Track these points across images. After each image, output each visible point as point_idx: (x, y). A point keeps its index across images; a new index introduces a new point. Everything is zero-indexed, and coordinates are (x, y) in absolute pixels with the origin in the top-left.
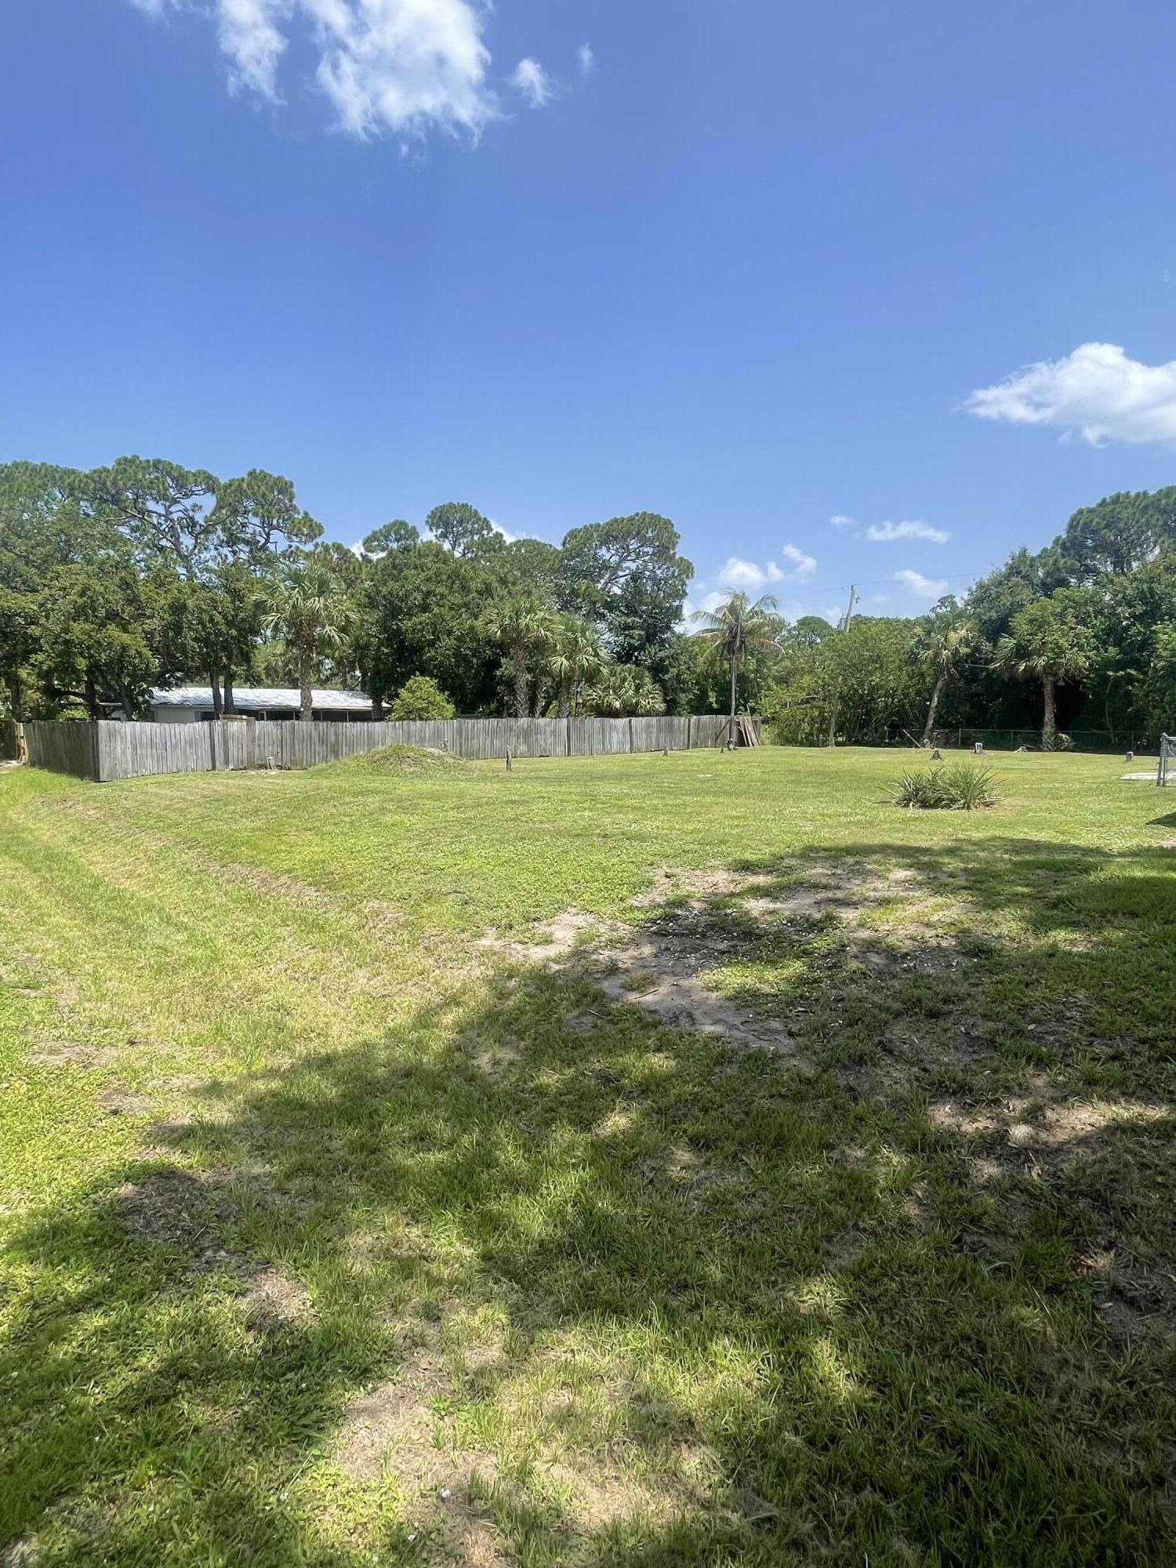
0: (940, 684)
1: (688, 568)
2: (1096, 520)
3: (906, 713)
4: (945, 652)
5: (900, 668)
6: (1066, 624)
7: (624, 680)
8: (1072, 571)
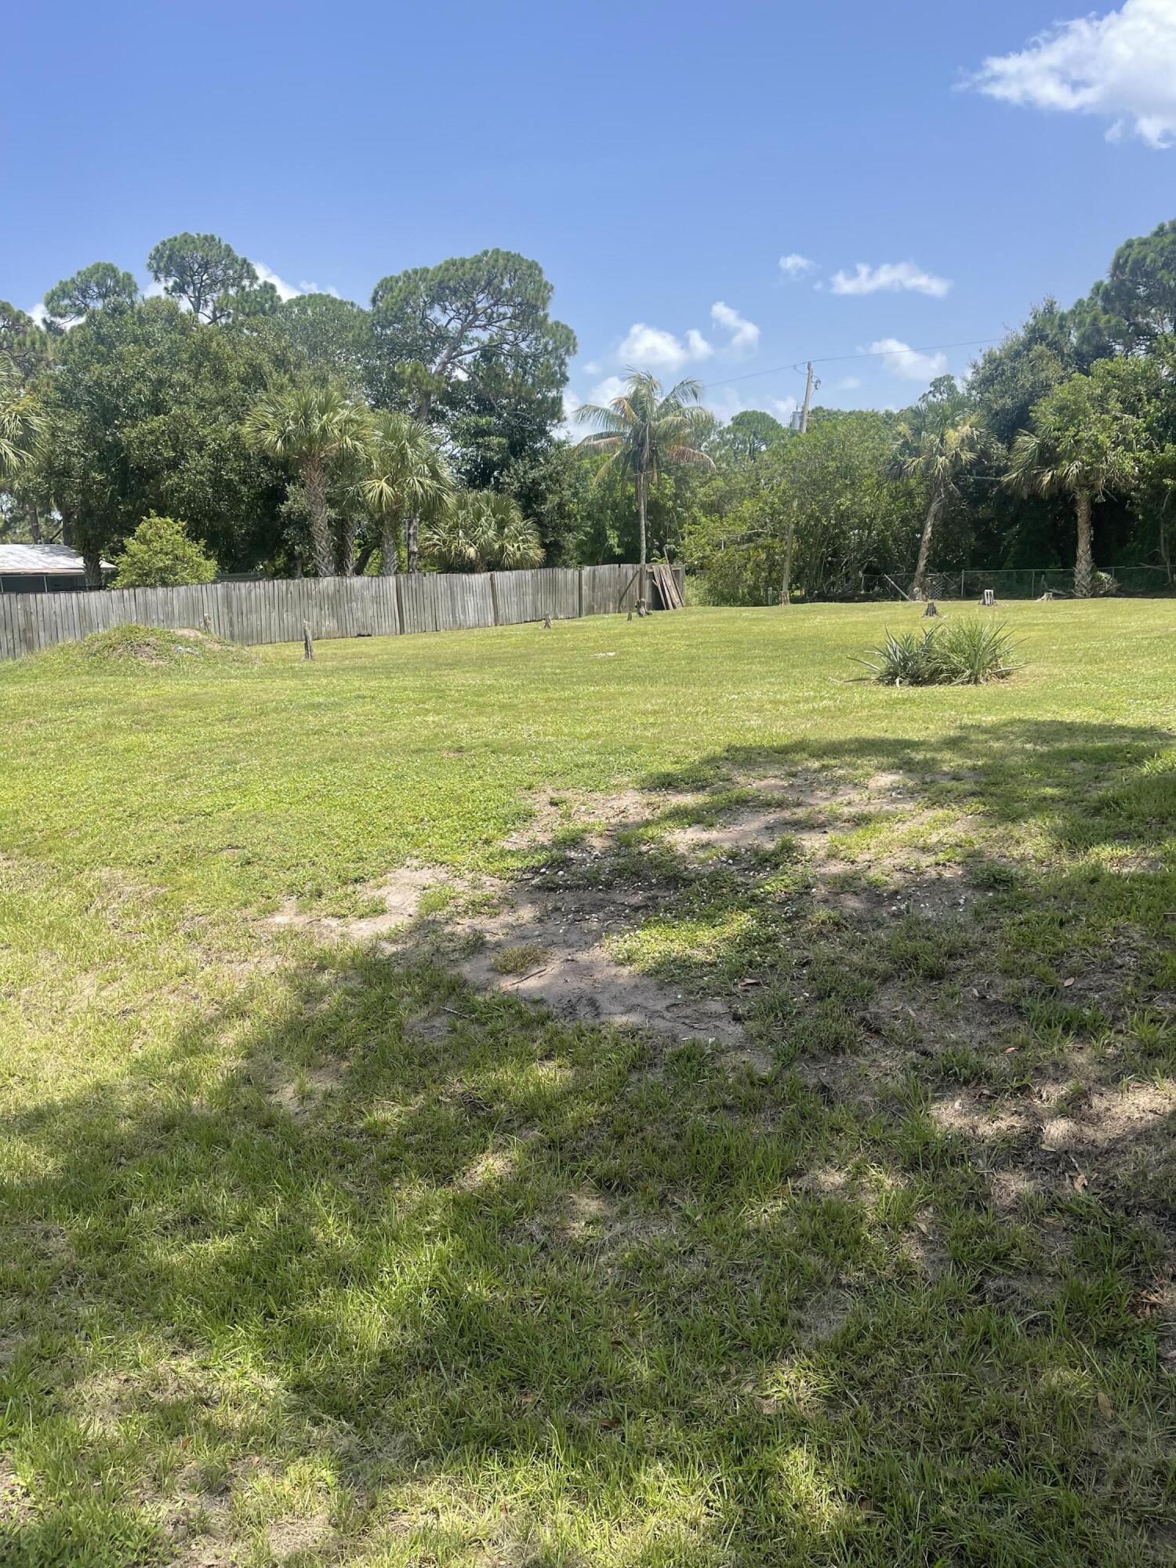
0: (934, 506)
1: (568, 338)
2: (1152, 255)
3: (888, 551)
4: (941, 459)
5: (879, 485)
6: (1108, 412)
7: (479, 514)
8: (1117, 334)
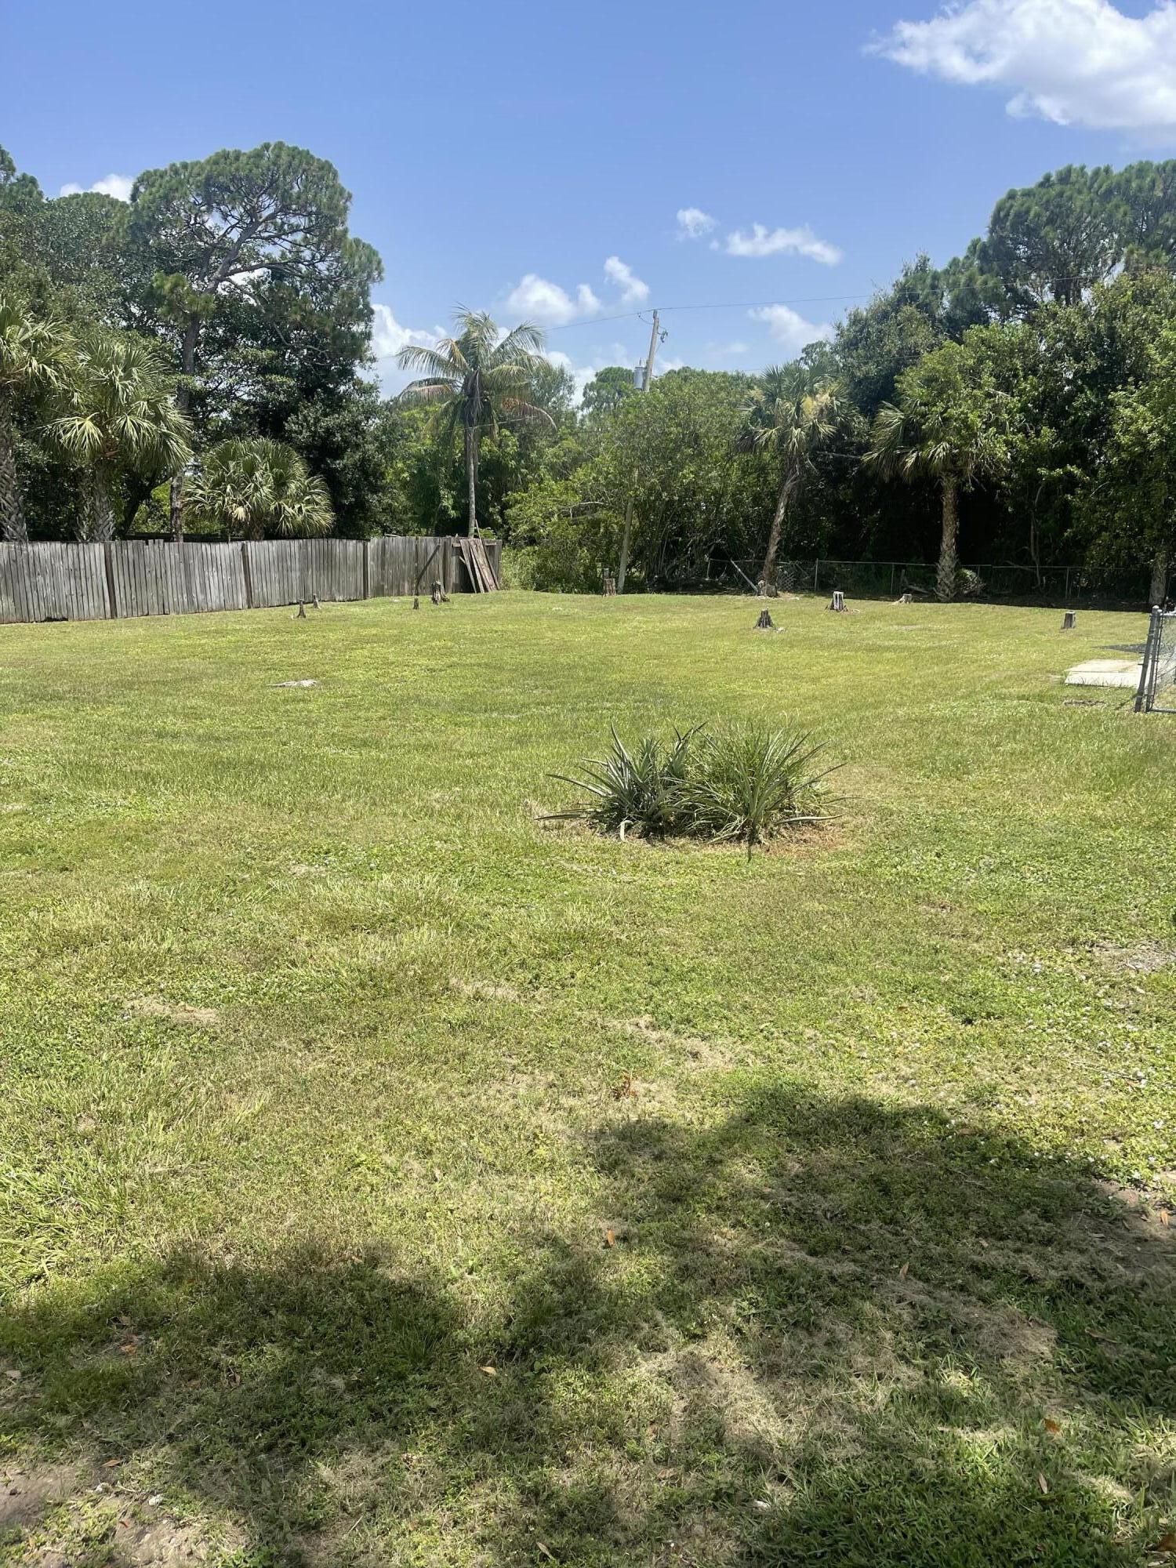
0: (788, 485)
1: (370, 261)
2: (1035, 209)
3: (738, 533)
4: (796, 432)
5: (729, 458)
6: (980, 387)
7: (251, 469)
8: (994, 299)
